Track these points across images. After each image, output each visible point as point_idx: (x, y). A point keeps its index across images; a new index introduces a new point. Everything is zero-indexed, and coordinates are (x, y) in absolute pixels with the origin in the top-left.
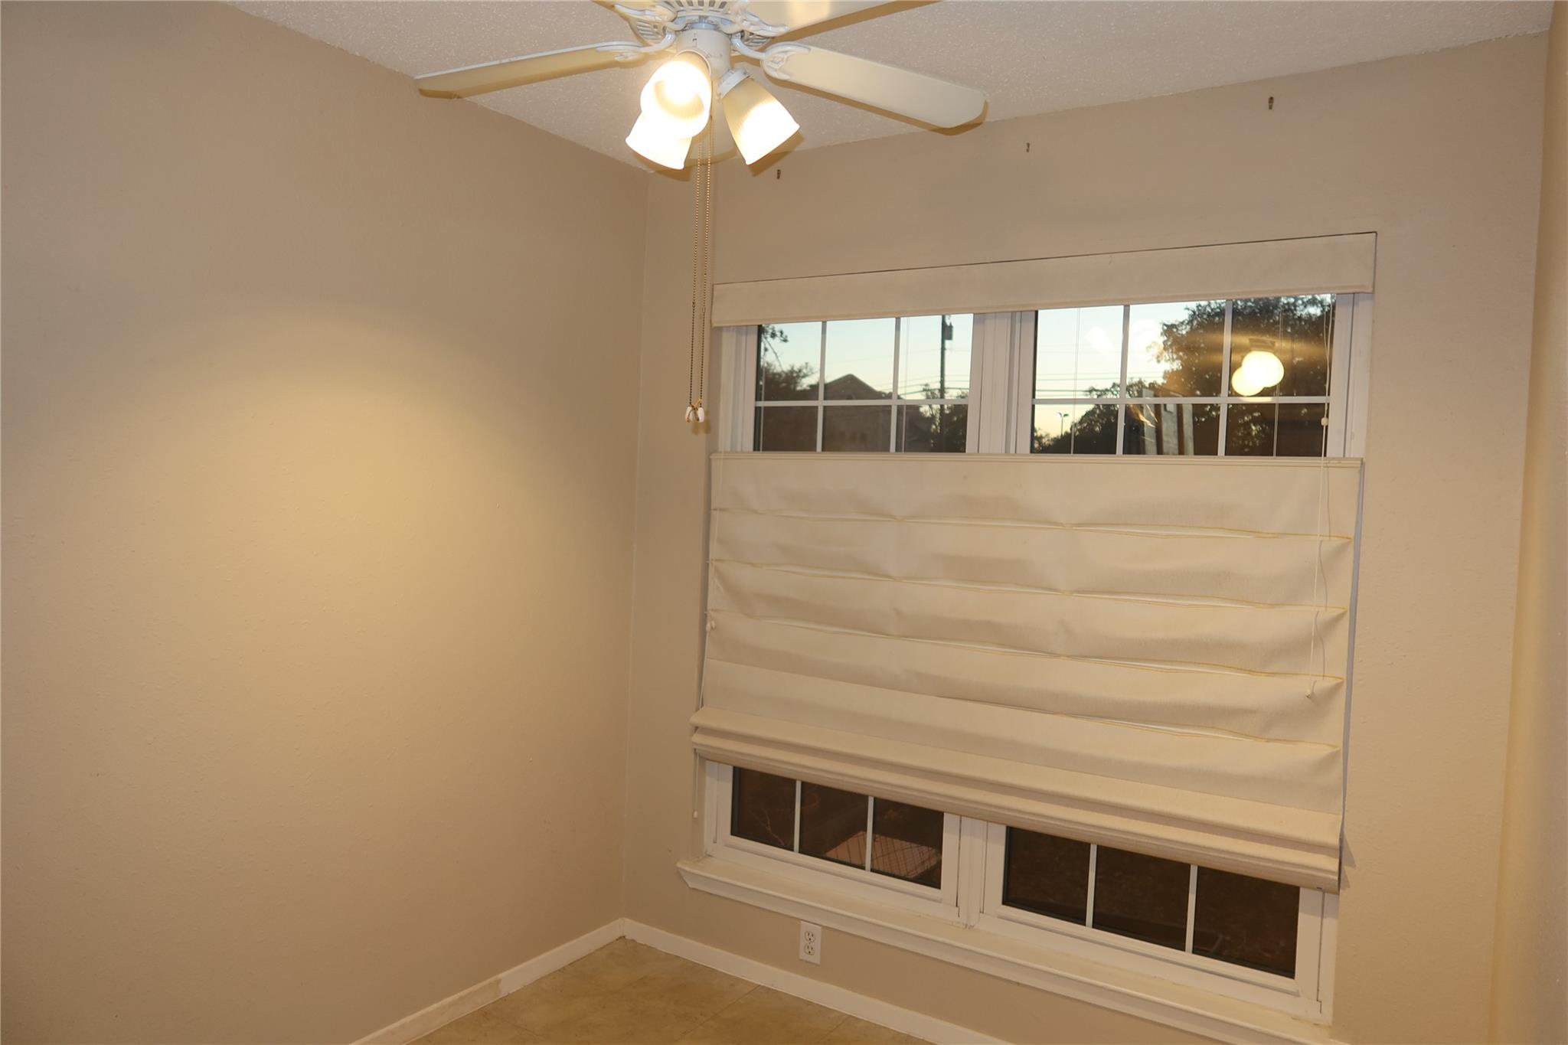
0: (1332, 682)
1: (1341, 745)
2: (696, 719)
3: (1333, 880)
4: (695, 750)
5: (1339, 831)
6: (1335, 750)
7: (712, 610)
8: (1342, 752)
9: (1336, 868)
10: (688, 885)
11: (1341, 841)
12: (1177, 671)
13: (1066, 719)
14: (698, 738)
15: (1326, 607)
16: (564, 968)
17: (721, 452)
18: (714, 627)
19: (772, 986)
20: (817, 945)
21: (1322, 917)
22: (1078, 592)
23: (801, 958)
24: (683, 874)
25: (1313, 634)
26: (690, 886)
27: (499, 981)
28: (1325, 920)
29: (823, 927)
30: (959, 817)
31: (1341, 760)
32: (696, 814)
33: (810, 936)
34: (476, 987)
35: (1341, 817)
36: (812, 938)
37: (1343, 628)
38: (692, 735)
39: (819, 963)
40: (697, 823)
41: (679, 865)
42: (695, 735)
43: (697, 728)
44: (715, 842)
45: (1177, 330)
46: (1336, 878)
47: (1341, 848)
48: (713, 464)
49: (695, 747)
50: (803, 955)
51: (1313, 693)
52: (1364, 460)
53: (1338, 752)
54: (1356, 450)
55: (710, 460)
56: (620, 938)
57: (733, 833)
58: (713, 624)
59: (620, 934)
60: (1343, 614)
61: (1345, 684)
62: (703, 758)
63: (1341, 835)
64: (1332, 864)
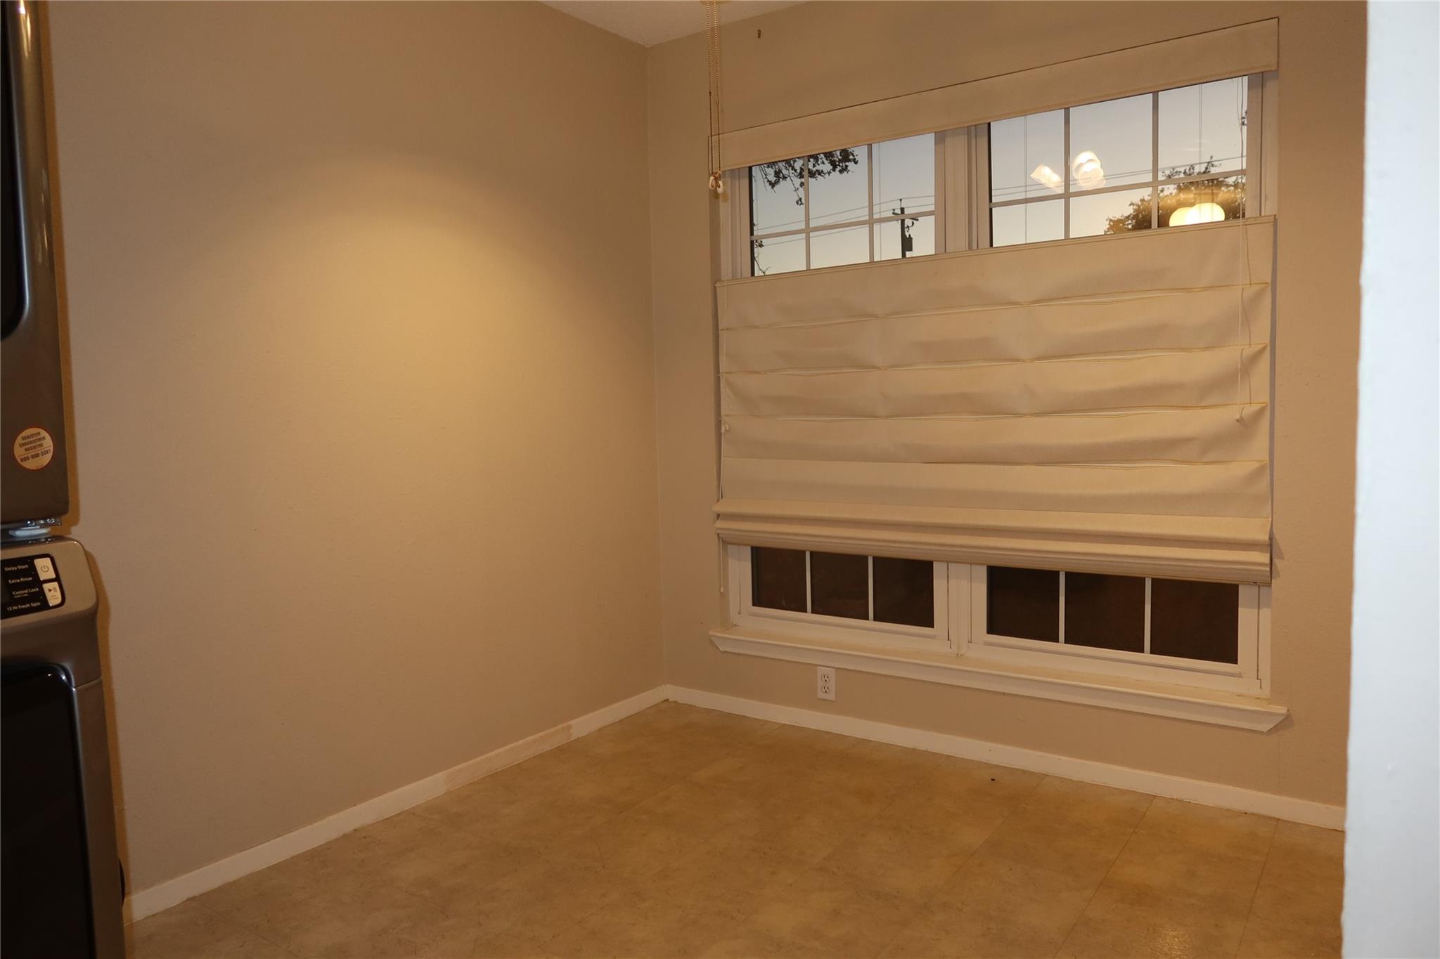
0: (1256, 407)
1: (1267, 458)
2: (720, 508)
3: (1267, 571)
4: (718, 534)
5: (1268, 530)
6: (1262, 464)
7: (726, 416)
8: (1268, 465)
9: (1267, 560)
10: (718, 648)
11: (1271, 539)
12: (1126, 415)
13: (1034, 467)
14: (720, 524)
15: (1250, 345)
16: (621, 720)
17: (724, 281)
18: (728, 429)
19: (797, 723)
20: (832, 684)
21: (1259, 608)
22: (1038, 359)
23: (819, 697)
24: (713, 638)
25: (1239, 367)
26: (721, 649)
27: (570, 727)
28: (1261, 611)
29: (837, 669)
30: (946, 564)
31: (1268, 472)
32: (722, 590)
33: (826, 678)
34: (553, 730)
35: (1270, 519)
36: (828, 680)
37: (1264, 363)
38: (715, 522)
39: (834, 700)
40: (724, 596)
41: (711, 633)
42: (718, 521)
43: (718, 516)
44: (739, 614)
45: (1124, 225)
46: (1268, 569)
47: (1271, 545)
48: (718, 290)
49: (718, 532)
50: (821, 695)
51: (1241, 417)
52: (1277, 216)
53: (1266, 464)
54: (1269, 208)
55: (715, 287)
56: (665, 701)
57: (754, 604)
58: (727, 426)
59: (665, 698)
60: (1265, 347)
61: (1268, 408)
62: (725, 542)
63: (1270, 533)
64: (1265, 558)
